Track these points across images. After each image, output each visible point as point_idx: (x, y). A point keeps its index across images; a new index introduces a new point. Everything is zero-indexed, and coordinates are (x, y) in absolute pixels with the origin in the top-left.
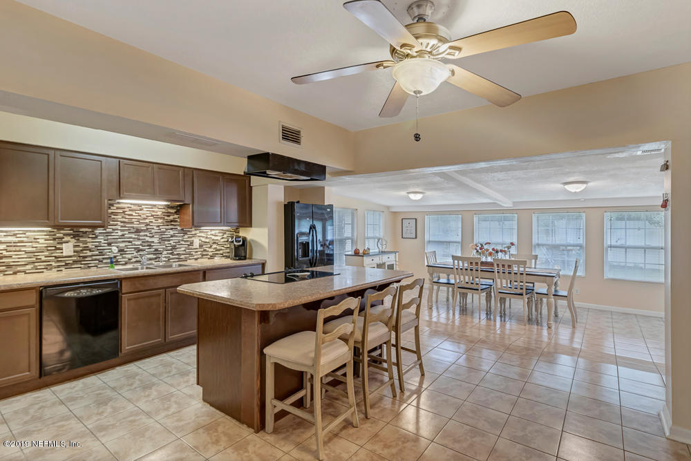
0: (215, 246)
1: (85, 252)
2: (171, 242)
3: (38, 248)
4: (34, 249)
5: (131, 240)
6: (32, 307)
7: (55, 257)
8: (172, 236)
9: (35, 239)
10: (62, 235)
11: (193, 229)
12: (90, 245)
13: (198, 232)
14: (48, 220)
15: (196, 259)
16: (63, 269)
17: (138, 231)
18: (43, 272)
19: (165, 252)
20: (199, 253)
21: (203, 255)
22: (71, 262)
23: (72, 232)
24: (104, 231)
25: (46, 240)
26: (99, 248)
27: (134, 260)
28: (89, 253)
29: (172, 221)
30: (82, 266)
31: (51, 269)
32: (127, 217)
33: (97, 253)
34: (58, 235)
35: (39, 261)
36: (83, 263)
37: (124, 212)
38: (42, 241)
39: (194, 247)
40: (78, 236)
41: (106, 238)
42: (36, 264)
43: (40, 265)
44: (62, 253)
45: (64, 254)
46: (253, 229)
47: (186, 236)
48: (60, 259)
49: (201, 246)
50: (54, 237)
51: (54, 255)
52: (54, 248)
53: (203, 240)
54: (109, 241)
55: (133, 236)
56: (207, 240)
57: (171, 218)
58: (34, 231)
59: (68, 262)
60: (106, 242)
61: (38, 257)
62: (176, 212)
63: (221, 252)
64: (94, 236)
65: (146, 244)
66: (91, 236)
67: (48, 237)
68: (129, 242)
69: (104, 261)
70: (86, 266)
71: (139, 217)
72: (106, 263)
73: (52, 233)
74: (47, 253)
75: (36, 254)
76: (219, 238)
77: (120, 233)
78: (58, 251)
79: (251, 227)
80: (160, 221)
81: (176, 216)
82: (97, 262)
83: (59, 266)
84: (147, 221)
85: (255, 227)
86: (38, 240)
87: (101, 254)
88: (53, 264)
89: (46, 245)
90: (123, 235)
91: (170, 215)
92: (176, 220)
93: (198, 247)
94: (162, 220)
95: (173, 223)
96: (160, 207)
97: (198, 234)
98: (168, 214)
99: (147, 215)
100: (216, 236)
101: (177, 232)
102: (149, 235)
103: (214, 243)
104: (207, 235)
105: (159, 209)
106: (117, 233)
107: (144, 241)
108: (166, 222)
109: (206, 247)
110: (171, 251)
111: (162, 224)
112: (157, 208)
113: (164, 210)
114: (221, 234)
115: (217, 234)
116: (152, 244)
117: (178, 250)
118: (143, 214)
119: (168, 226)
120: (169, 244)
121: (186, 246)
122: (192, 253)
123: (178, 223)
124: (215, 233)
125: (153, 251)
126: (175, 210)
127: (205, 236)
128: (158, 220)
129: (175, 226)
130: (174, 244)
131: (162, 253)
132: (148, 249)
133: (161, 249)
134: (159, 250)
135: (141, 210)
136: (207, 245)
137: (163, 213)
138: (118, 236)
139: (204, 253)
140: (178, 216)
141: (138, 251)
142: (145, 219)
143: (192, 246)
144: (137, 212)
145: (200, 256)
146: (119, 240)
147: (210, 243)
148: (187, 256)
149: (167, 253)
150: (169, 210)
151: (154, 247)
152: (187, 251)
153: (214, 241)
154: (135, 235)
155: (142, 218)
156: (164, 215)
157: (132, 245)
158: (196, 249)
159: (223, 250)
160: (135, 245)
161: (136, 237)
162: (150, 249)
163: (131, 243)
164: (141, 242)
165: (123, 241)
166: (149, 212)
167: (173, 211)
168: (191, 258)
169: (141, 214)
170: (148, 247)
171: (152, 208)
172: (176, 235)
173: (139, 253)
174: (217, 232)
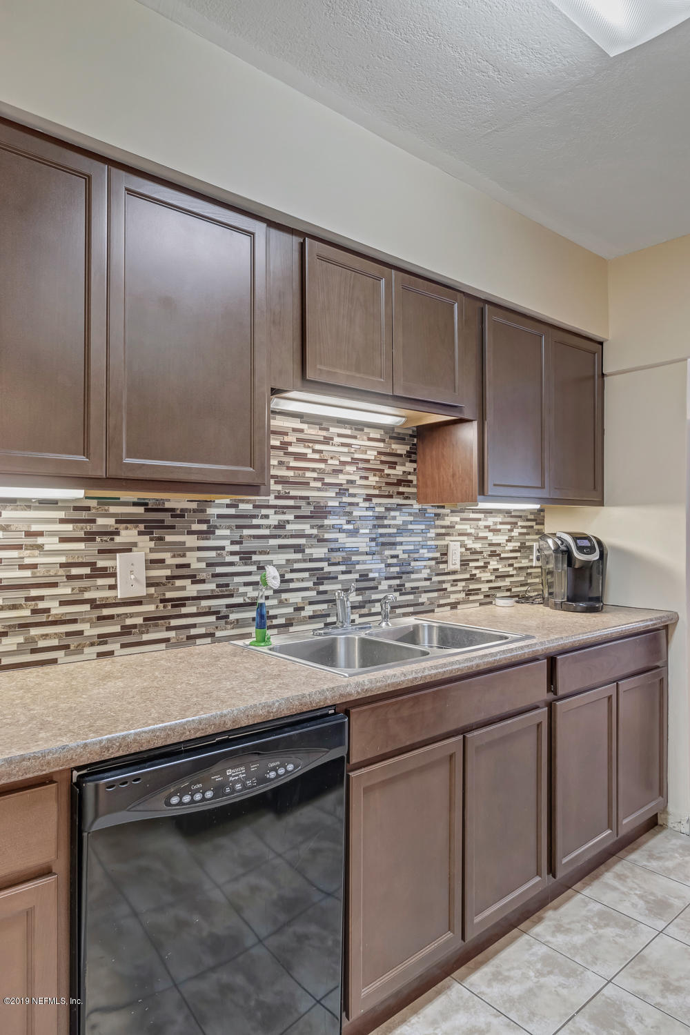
0: (494, 564)
1: (178, 583)
2: (398, 551)
3: (40, 571)
4: (28, 573)
5: (302, 541)
6: (46, 872)
7: (92, 602)
8: (400, 532)
9: (29, 534)
10: (111, 521)
11: (447, 511)
12: (191, 558)
13: (458, 519)
14: (86, 452)
15: (454, 606)
16: (114, 646)
17: (320, 512)
18: (54, 661)
19: (384, 585)
20: (461, 584)
21: (469, 593)
22: (139, 621)
23: (141, 510)
24: (232, 511)
25: (63, 540)
26: (219, 570)
27: (309, 611)
28: (192, 590)
29: (400, 483)
30: (172, 634)
31: (79, 650)
32: (293, 464)
33: (213, 586)
34: (100, 521)
35: (43, 618)
36: (174, 622)
37: (284, 446)
38: (51, 543)
39: (451, 567)
40: (160, 525)
41: (237, 535)
42: (34, 632)
43: (45, 636)
44: (113, 587)
45: (120, 594)
46: (605, 511)
47: (432, 533)
48: (106, 612)
49: (464, 563)
50: (89, 527)
51: (87, 595)
52: (87, 570)
53: (470, 543)
54: (249, 545)
55: (306, 528)
56: (477, 546)
57: (399, 470)
58: (28, 504)
59: (129, 622)
60: (236, 548)
61: (42, 605)
62: (409, 454)
63: (507, 582)
64: (204, 527)
65: (338, 556)
66: (195, 527)
67: (69, 527)
68: (298, 549)
69: (233, 617)
70: (183, 635)
71: (322, 466)
72: (238, 623)
73: (84, 515)
74: (65, 590)
75: (34, 593)
76: (501, 539)
77: (274, 519)
78: (100, 582)
79: (601, 504)
80: (373, 480)
81: (410, 467)
82: (213, 618)
83: (103, 638)
84: (342, 479)
85: (615, 504)
86: (40, 540)
87: (224, 591)
88: (90, 631)
89: (63, 560)
90: (281, 526)
91: (395, 463)
92: (410, 478)
93: (458, 567)
94: (377, 479)
95: (401, 489)
96: (372, 436)
97: (457, 527)
98: (391, 460)
99: (343, 459)
100: (496, 531)
101: (411, 518)
102: (346, 527)
103: (493, 554)
104: (478, 528)
105: (370, 439)
106: (267, 517)
107: (333, 545)
108: (388, 484)
109: (477, 568)
110: (397, 582)
111: (376, 492)
112: (365, 438)
113: (382, 445)
114: (509, 527)
115: (499, 527)
116: (354, 558)
117: (413, 576)
118: (332, 455)
119: (391, 496)
120: (393, 557)
121: (433, 563)
122: (444, 586)
123: (414, 490)
124: (495, 524)
125: (357, 580)
126: (408, 448)
127: (472, 531)
128: (366, 478)
129: (407, 498)
130: (406, 556)
131: (376, 588)
132: (343, 573)
133: (376, 575)
134: (371, 575)
135: (327, 441)
136: (477, 560)
137: (379, 453)
138: (268, 527)
139: (471, 587)
140: (415, 465)
141: (320, 581)
142: (337, 472)
143: (446, 562)
144: (318, 447)
145: (463, 595)
146: (273, 542)
147: (485, 554)
148: (435, 594)
149: (390, 586)
150: (394, 446)
151: (358, 567)
152: (435, 579)
153: (493, 549)
154: (312, 527)
155: (329, 469)
156: (382, 462)
157: (305, 561)
158: (454, 572)
159: (512, 576)
160: (311, 560)
161: (315, 531)
162: (350, 572)
163: (303, 551)
164: (326, 550)
165: (281, 547)
166: (345, 449)
167: (402, 449)
168: (442, 602)
169: (326, 456)
170: (343, 568)
171: (355, 437)
172: (410, 527)
173: (322, 588)
174: (499, 520)
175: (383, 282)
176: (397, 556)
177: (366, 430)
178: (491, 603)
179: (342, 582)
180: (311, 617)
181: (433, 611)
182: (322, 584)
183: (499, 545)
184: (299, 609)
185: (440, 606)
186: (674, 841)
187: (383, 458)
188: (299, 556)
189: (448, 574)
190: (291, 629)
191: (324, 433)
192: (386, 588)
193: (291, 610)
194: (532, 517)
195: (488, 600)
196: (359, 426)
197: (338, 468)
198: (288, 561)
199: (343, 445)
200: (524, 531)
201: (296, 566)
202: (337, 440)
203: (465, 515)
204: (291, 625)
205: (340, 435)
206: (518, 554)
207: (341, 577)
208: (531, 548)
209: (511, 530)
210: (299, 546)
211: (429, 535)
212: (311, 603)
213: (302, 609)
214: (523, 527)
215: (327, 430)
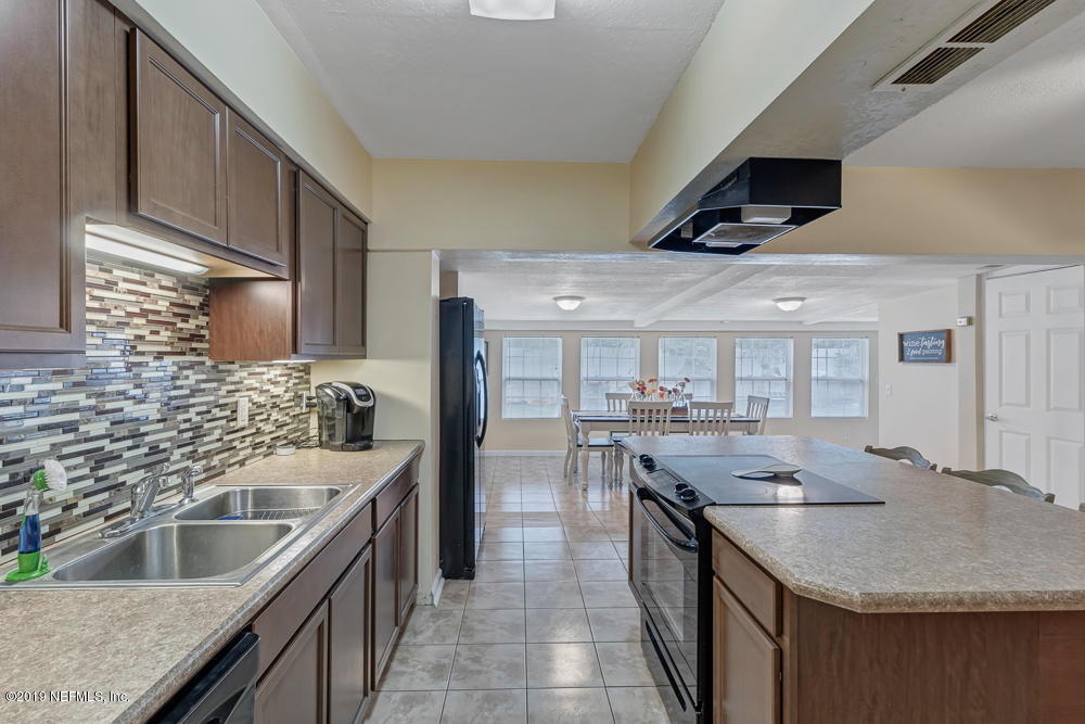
0: (275, 415)
2: (192, 414)
5: (75, 416)
8: (193, 393)
11: (236, 367)
13: (245, 374)
15: (242, 463)
19: (176, 455)
20: (249, 439)
27: (84, 506)
29: (192, 338)
39: (240, 424)
46: (366, 362)
47: (223, 390)
49: (252, 417)
53: (256, 397)
55: (81, 399)
56: (262, 399)
57: (192, 324)
62: (202, 306)
63: (285, 430)
65: (123, 431)
68: (70, 427)
71: (103, 317)
76: (280, 390)
79: (364, 357)
80: (165, 335)
81: (203, 321)
85: (374, 357)
90: (42, 399)
91: (188, 316)
92: (203, 332)
93: (246, 423)
94: (169, 334)
95: (194, 345)
96: (164, 283)
97: (246, 382)
98: (183, 311)
99: (129, 309)
100: (275, 383)
101: (204, 377)
102: (133, 392)
103: (275, 406)
104: (262, 382)
105: (161, 287)
106: (21, 388)
107: (118, 416)
108: (180, 339)
109: (261, 421)
110: (190, 448)
111: (169, 349)
112: (156, 285)
113: (174, 294)
114: (285, 378)
115: (279, 379)
116: (143, 429)
117: (206, 439)
118: (117, 303)
119: (183, 353)
120: (186, 421)
121: (224, 422)
122: (234, 444)
123: (206, 346)
124: (276, 376)
125: (146, 455)
126: (201, 299)
127: (258, 385)
128: (157, 333)
129: (199, 355)
130: (198, 419)
131: (167, 460)
132: (129, 448)
133: (168, 445)
134: (162, 446)
135: (110, 285)
136: (261, 413)
137: (172, 304)
138: (23, 402)
139: (257, 441)
140: (207, 319)
141: (99, 465)
142: (121, 325)
143: (235, 419)
144: (97, 292)
145: (250, 450)
146: (28, 423)
147: (268, 407)
148: (226, 455)
149: (183, 455)
150: (187, 297)
151: (147, 439)
152: (226, 438)
153: (274, 400)
154: (89, 397)
155: (112, 321)
156: (175, 315)
157: (78, 442)
158: (243, 429)
159: (288, 424)
160: (86, 440)
161: (92, 402)
162: (137, 447)
163: (77, 430)
164: (108, 424)
165: (42, 428)
166: (133, 298)
167: (195, 301)
168: (232, 461)
169: (108, 304)
170: (129, 443)
171: (144, 284)
172: (203, 386)
173: (102, 473)
174: (278, 372)
175: (218, 116)
176: (189, 420)
177: (157, 276)
178: (272, 453)
179: (128, 461)
180: (86, 515)
181: (223, 472)
182: (102, 467)
183: (278, 396)
184: (68, 508)
185: (230, 466)
186: (424, 613)
187: (176, 310)
188: (71, 436)
189: (237, 431)
190: (58, 537)
191: (106, 276)
192: (179, 457)
193: (58, 511)
194: (302, 368)
195: (270, 450)
196: (150, 271)
197: (126, 320)
198: (53, 445)
199: (131, 292)
200: (297, 381)
201: (65, 451)
202: (122, 285)
203: (251, 370)
204: (58, 531)
205: (126, 280)
206: (293, 404)
207: (127, 455)
208: (301, 397)
209: (287, 382)
210: (71, 423)
211: (220, 393)
212: (86, 496)
213: (75, 505)
214: (296, 378)
215: (110, 272)
